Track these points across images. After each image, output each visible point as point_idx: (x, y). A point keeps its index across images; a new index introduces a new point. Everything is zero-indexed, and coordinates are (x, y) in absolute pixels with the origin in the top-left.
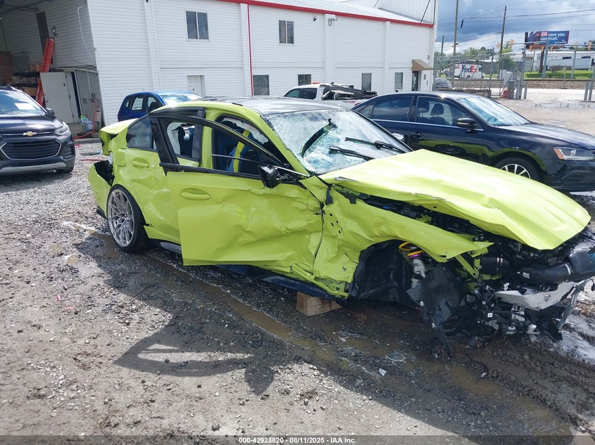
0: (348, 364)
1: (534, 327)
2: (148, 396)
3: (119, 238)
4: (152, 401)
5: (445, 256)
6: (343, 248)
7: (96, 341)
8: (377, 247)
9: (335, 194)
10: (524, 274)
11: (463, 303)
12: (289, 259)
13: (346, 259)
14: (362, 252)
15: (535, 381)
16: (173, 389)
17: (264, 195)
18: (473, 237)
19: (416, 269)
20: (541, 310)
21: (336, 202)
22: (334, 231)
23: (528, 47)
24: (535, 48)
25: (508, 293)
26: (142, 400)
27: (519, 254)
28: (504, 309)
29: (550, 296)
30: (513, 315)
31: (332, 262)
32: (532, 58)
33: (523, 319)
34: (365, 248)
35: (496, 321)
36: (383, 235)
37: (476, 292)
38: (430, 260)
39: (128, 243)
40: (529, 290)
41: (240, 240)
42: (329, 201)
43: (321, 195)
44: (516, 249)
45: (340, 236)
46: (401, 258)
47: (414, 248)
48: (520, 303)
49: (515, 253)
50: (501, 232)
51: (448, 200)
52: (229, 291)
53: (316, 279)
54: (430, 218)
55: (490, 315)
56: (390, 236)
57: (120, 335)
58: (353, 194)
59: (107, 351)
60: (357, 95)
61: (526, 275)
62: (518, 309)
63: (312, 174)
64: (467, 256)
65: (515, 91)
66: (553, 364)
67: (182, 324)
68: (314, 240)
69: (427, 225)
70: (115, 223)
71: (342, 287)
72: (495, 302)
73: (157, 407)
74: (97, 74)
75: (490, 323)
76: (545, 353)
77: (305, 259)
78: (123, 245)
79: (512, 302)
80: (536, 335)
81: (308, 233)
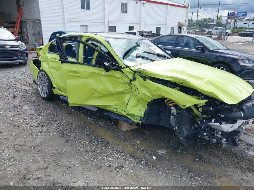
0: (139, 153)
1: (225, 139)
2: (45, 165)
3: (42, 93)
4: (47, 168)
5: (185, 106)
6: (140, 101)
7: (26, 139)
8: (155, 101)
9: (137, 76)
10: (222, 115)
11: (193, 128)
12: (117, 105)
13: (141, 106)
14: (149, 103)
15: (224, 164)
16: (57, 163)
17: (105, 75)
18: (199, 97)
19: (172, 111)
20: (229, 132)
21: (137, 80)
22: (136, 93)
23: (229, 18)
24: (232, 19)
25: (214, 124)
26: (42, 167)
27: (220, 106)
28: (211, 131)
29: (233, 126)
30: (216, 134)
31: (135, 107)
32: (230, 23)
33: (220, 136)
34: (150, 101)
35: (208, 136)
36: (158, 95)
37: (199, 123)
38: (179, 107)
39: (46, 95)
40: (223, 123)
41: (94, 95)
42: (134, 79)
43: (131, 76)
44: (218, 104)
45: (139, 95)
46: (166, 106)
47: (171, 102)
48: (219, 129)
49: (218, 105)
50: (212, 96)
51: (188, 80)
52: (88, 119)
53: (128, 114)
54: (180, 88)
55: (205, 134)
56: (161, 96)
57: (36, 137)
58: (146, 77)
59: (30, 144)
60: (153, 35)
61: (222, 116)
62: (218, 131)
63: (127, 67)
64: (196, 106)
65: (223, 37)
66: (232, 157)
67: (66, 133)
68: (127, 97)
69: (178, 91)
70: (40, 86)
71: (139, 118)
72: (208, 128)
73: (49, 171)
74: (41, 23)
75: (205, 137)
76: (230, 151)
77: (123, 105)
78: (44, 96)
79: (215, 128)
80: (226, 144)
81: (125, 94)
